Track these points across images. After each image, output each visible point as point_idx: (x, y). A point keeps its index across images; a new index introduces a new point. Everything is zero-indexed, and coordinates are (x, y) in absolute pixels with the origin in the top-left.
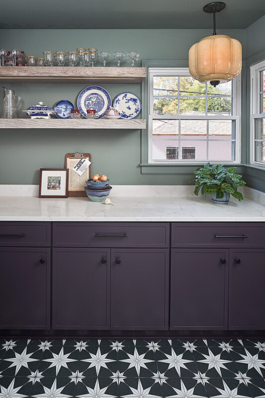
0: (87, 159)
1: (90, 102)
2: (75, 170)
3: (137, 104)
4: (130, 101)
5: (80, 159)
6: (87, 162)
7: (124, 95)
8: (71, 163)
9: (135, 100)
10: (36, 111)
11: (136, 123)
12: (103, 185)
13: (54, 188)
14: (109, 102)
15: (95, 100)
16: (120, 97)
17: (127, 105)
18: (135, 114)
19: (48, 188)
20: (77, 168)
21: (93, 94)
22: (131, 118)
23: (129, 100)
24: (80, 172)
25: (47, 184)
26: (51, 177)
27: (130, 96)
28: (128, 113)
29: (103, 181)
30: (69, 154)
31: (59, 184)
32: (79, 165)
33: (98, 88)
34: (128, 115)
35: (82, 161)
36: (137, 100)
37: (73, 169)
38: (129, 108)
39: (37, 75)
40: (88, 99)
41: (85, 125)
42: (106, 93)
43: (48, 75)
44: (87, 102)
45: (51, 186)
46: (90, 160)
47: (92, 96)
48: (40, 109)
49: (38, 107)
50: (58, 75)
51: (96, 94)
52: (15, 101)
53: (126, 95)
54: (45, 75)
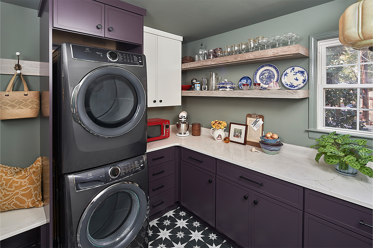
0: (261, 119)
1: (264, 76)
2: (252, 126)
3: (304, 75)
4: (298, 73)
5: (256, 119)
6: (261, 122)
7: (292, 68)
8: (250, 121)
9: (302, 73)
10: (221, 85)
11: (288, 93)
12: (274, 142)
13: (237, 136)
14: (278, 76)
15: (267, 75)
16: (288, 71)
17: (295, 77)
18: (302, 85)
19: (234, 136)
20: (253, 125)
21: (265, 70)
22: (298, 88)
23: (296, 73)
24: (255, 128)
25: (233, 133)
26: (236, 129)
27: (297, 69)
28: (295, 83)
29: (274, 139)
30: (249, 114)
31: (241, 134)
32: (255, 123)
33: (270, 65)
34: (295, 86)
35: (257, 120)
36: (304, 72)
37: (251, 125)
38: (297, 80)
39: (220, 63)
40: (262, 74)
41: (248, 95)
42: (275, 68)
43: (226, 62)
44: (261, 76)
45: (236, 135)
46: (263, 121)
47: (265, 72)
48: (223, 84)
49: (222, 83)
50: (231, 61)
51: (268, 70)
52: (217, 79)
53: (293, 69)
54: (224, 62)
